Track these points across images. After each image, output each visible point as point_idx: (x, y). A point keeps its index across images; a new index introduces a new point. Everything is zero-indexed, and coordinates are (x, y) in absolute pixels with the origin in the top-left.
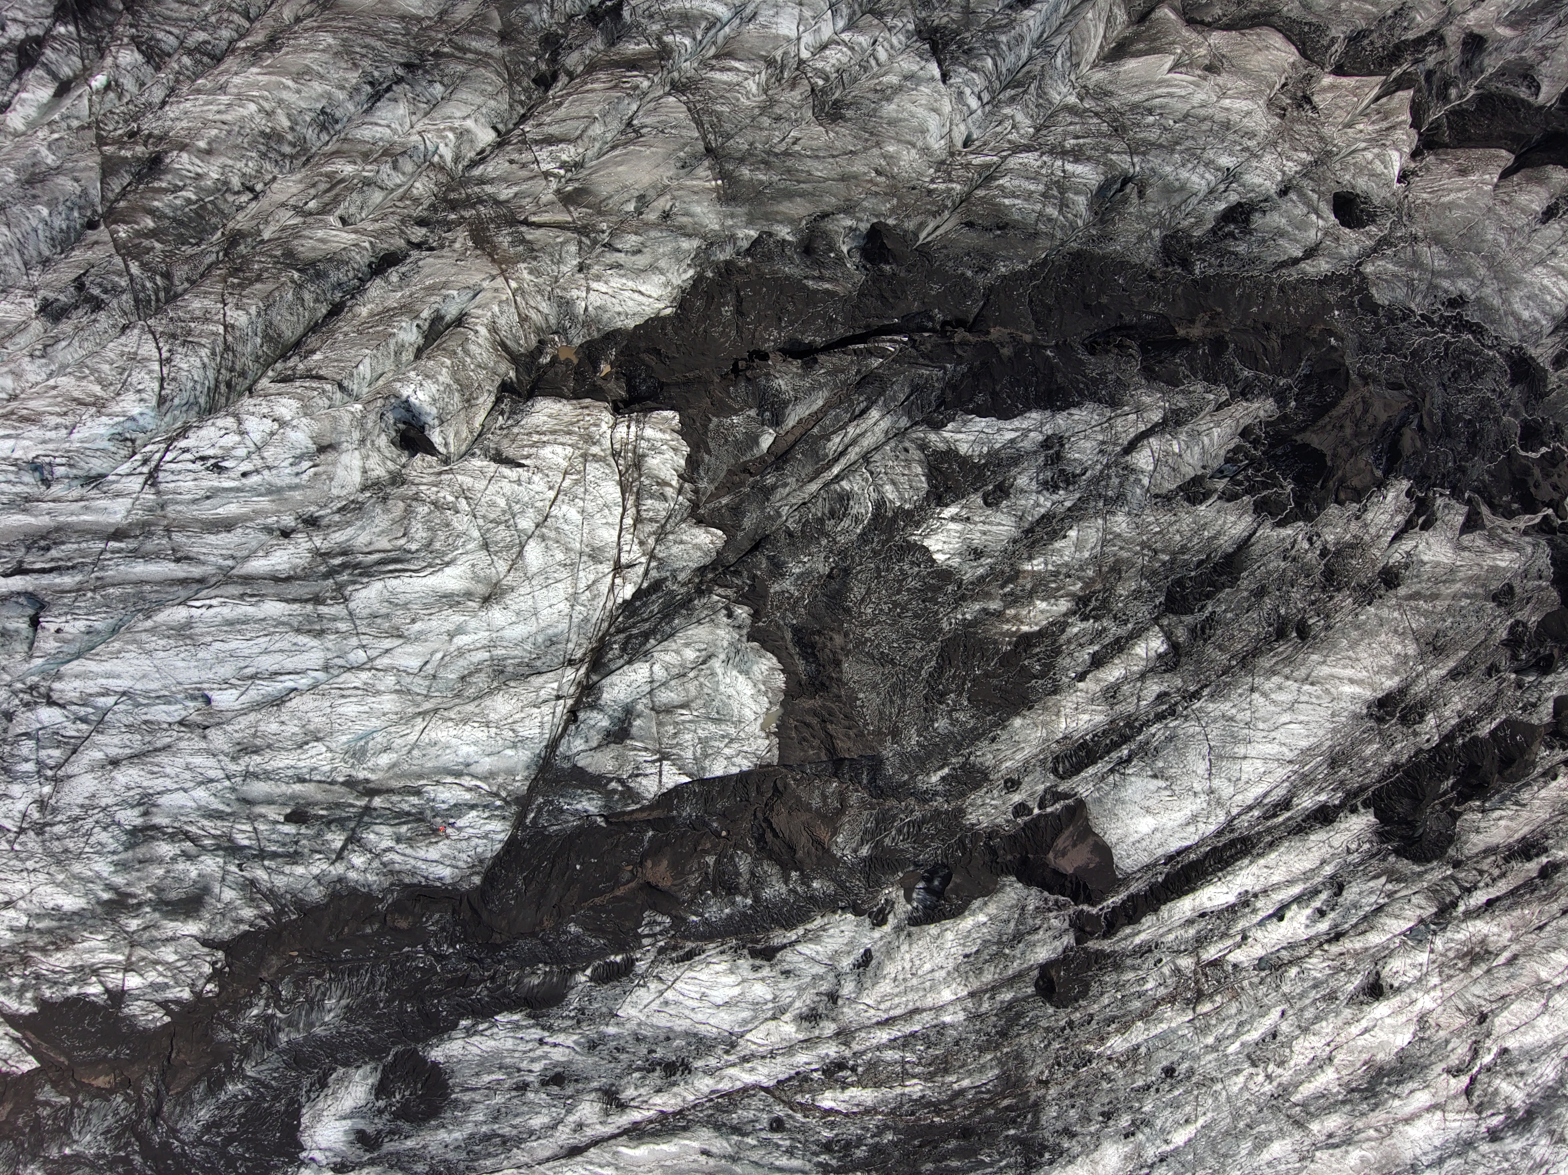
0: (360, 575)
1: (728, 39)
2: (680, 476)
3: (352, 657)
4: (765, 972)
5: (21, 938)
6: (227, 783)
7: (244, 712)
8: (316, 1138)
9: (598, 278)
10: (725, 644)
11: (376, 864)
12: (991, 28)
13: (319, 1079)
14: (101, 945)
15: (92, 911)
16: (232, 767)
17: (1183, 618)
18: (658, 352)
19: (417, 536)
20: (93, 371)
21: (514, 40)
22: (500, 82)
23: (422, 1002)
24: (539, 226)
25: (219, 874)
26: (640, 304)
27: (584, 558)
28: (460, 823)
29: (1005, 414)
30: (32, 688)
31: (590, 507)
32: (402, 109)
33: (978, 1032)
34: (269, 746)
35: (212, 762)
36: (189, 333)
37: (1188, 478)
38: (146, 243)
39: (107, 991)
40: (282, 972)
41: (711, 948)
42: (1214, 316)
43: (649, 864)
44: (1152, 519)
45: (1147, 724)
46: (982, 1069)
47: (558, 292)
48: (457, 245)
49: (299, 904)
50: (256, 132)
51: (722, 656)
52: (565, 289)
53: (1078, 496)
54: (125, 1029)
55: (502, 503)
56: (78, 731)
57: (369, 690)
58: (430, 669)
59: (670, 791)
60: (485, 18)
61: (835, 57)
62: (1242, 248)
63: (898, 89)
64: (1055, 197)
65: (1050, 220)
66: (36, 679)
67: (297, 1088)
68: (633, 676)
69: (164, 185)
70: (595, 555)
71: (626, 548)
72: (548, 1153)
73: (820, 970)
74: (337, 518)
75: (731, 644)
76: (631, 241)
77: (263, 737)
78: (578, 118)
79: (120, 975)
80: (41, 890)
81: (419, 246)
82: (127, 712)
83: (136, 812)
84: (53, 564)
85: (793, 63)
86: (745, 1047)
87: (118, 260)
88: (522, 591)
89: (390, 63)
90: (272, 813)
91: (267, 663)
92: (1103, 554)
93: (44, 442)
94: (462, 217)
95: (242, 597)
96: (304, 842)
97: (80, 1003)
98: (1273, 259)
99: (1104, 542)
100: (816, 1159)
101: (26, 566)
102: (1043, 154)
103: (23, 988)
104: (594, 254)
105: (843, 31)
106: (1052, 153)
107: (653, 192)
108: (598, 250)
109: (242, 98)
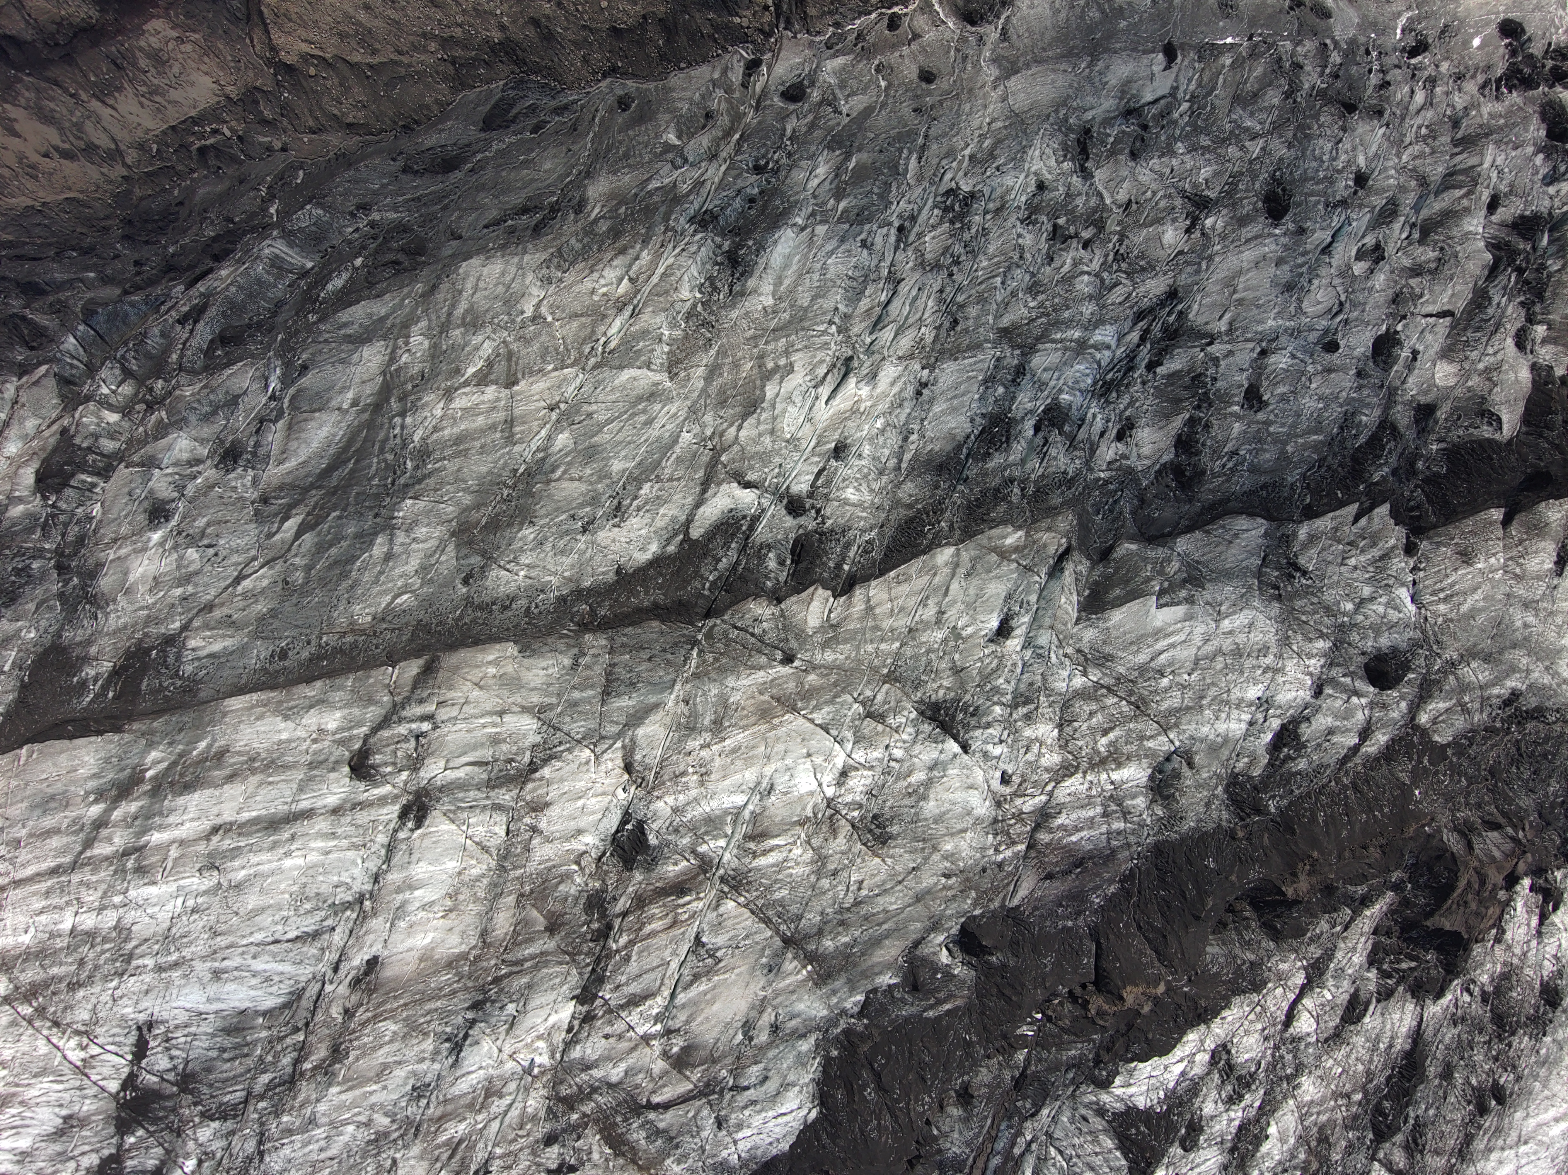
1: (754, 820)
9: (740, 1126)
12: (986, 677)
17: (1394, 1140)
21: (562, 924)
22: (563, 968)
24: (666, 1106)
26: (787, 1123)
29: (1164, 1050)
32: (487, 1045)
37: (1345, 1004)
42: (1314, 863)
44: (1331, 1062)
47: (710, 1160)
48: (595, 1156)
50: (363, 1145)
52: (715, 1156)
53: (1262, 1092)
60: (526, 922)
61: (859, 783)
62: (1302, 764)
63: (928, 784)
64: (1115, 811)
65: (1119, 832)
76: (754, 1072)
78: (653, 969)
85: (823, 806)
89: (457, 1013)
92: (1305, 1129)
94: (585, 1115)
98: (1334, 759)
99: (1302, 1118)
102: (1084, 773)
104: (725, 1105)
106: (1092, 766)
107: (754, 1014)
108: (728, 1096)
109: (336, 1126)
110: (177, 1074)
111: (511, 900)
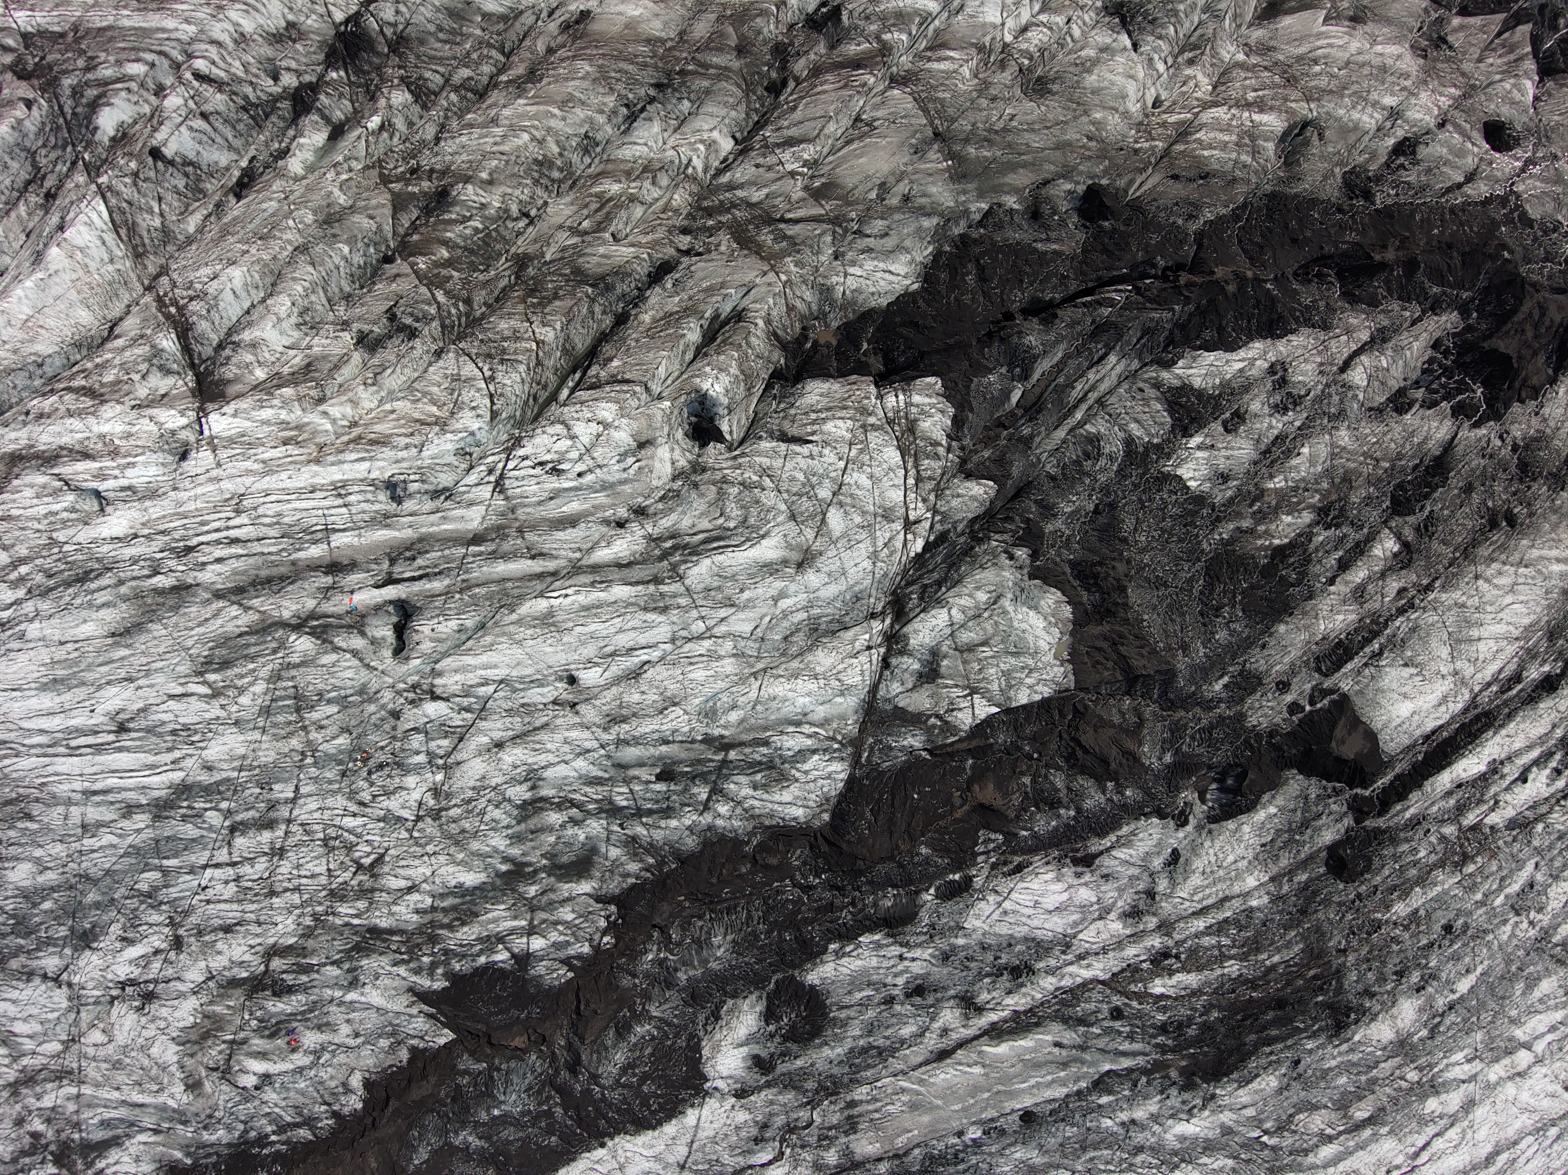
0: (690, 554)
1: (937, 32)
2: (948, 436)
3: (694, 628)
4: (1087, 877)
5: (428, 918)
6: (602, 752)
7: (607, 686)
8: (718, 1068)
9: (853, 263)
10: (1010, 584)
11: (739, 811)
13: (713, 1013)
14: (504, 914)
15: (493, 884)
16: (605, 737)
17: (1408, 519)
18: (916, 325)
19: (733, 515)
20: (425, 394)
21: (748, 52)
22: (739, 93)
23: (799, 930)
24: (797, 221)
25: (604, 835)
26: (891, 283)
27: (879, 519)
28: (806, 767)
29: (1231, 346)
30: (414, 687)
31: (878, 472)
32: (656, 127)
33: (1281, 912)
34: (634, 715)
35: (586, 734)
36: (504, 351)
37: (1394, 390)
38: (444, 272)
39: (514, 956)
40: (673, 916)
41: (1037, 860)
42: (1404, 240)
43: (976, 787)
44: (1368, 431)
45: (1391, 618)
46: (1288, 945)
47: (820, 280)
48: (723, 248)
49: (677, 854)
50: (530, 160)
51: (1010, 596)
52: (825, 277)
53: (1303, 416)
54: (532, 990)
55: (801, 477)
56: (463, 720)
57: (713, 656)
58: (759, 632)
59: (983, 721)
60: (722, 35)
61: (1037, 38)
62: (1412, 178)
63: (1095, 62)
64: (1246, 145)
65: (1245, 166)
66: (416, 678)
67: (693, 1022)
68: (934, 622)
69: (454, 216)
70: (887, 515)
71: (912, 506)
72: (920, 1059)
73: (1135, 871)
74: (660, 506)
75: (1015, 584)
76: (879, 225)
77: (628, 707)
78: (815, 119)
79: (525, 940)
80: (443, 870)
81: (688, 253)
82: (506, 698)
83: (525, 787)
84: (421, 572)
85: (998, 47)
86: (1079, 947)
87: (423, 290)
88: (830, 554)
89: (642, 85)
90: (645, 774)
91: (624, 640)
92: (1333, 466)
93: (397, 462)
94: (720, 222)
95: (593, 584)
96: (674, 797)
97: (490, 972)
98: (1440, 186)
99: (1333, 456)
100: (1154, 1041)
101: (395, 576)
102: (1230, 108)
103: (433, 966)
104: (846, 242)
105: (1038, 13)
106: (1237, 105)
107: (891, 180)
108: (850, 238)
109: (514, 129)
110: (395, 33)
111: (713, 17)
